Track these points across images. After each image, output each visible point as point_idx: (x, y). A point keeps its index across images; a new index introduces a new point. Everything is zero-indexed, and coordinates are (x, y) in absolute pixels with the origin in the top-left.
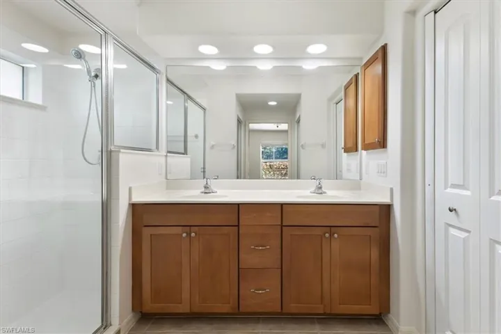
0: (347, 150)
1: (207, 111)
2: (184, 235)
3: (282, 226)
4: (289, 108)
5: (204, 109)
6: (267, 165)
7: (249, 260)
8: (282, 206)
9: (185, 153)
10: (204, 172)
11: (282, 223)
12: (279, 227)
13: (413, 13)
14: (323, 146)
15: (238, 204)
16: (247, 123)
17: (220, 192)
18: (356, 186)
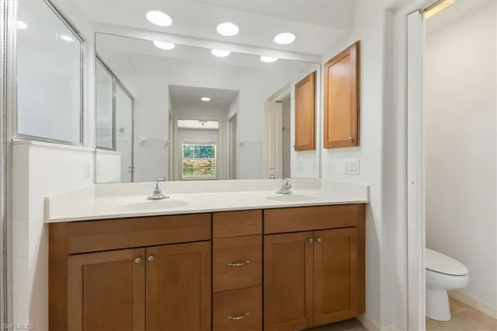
0: (299, 149)
2: (137, 260)
3: (263, 235)
4: (223, 105)
5: (132, 99)
7: (224, 280)
8: (263, 211)
9: (114, 148)
10: (132, 172)
11: (263, 232)
12: (261, 236)
13: (392, 11)
15: (212, 213)
16: (176, 119)
18: (316, 184)
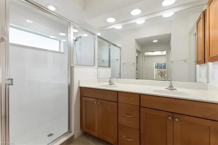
0: (198, 62)
1: (121, 49)
2: (96, 102)
6: (159, 72)
7: (123, 121)
8: (140, 95)
9: (109, 66)
11: (140, 105)
12: (139, 107)
14: (185, 61)
15: (118, 92)
16: (143, 53)
17: (116, 84)
